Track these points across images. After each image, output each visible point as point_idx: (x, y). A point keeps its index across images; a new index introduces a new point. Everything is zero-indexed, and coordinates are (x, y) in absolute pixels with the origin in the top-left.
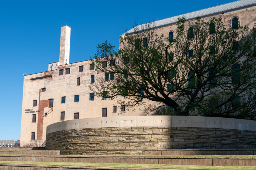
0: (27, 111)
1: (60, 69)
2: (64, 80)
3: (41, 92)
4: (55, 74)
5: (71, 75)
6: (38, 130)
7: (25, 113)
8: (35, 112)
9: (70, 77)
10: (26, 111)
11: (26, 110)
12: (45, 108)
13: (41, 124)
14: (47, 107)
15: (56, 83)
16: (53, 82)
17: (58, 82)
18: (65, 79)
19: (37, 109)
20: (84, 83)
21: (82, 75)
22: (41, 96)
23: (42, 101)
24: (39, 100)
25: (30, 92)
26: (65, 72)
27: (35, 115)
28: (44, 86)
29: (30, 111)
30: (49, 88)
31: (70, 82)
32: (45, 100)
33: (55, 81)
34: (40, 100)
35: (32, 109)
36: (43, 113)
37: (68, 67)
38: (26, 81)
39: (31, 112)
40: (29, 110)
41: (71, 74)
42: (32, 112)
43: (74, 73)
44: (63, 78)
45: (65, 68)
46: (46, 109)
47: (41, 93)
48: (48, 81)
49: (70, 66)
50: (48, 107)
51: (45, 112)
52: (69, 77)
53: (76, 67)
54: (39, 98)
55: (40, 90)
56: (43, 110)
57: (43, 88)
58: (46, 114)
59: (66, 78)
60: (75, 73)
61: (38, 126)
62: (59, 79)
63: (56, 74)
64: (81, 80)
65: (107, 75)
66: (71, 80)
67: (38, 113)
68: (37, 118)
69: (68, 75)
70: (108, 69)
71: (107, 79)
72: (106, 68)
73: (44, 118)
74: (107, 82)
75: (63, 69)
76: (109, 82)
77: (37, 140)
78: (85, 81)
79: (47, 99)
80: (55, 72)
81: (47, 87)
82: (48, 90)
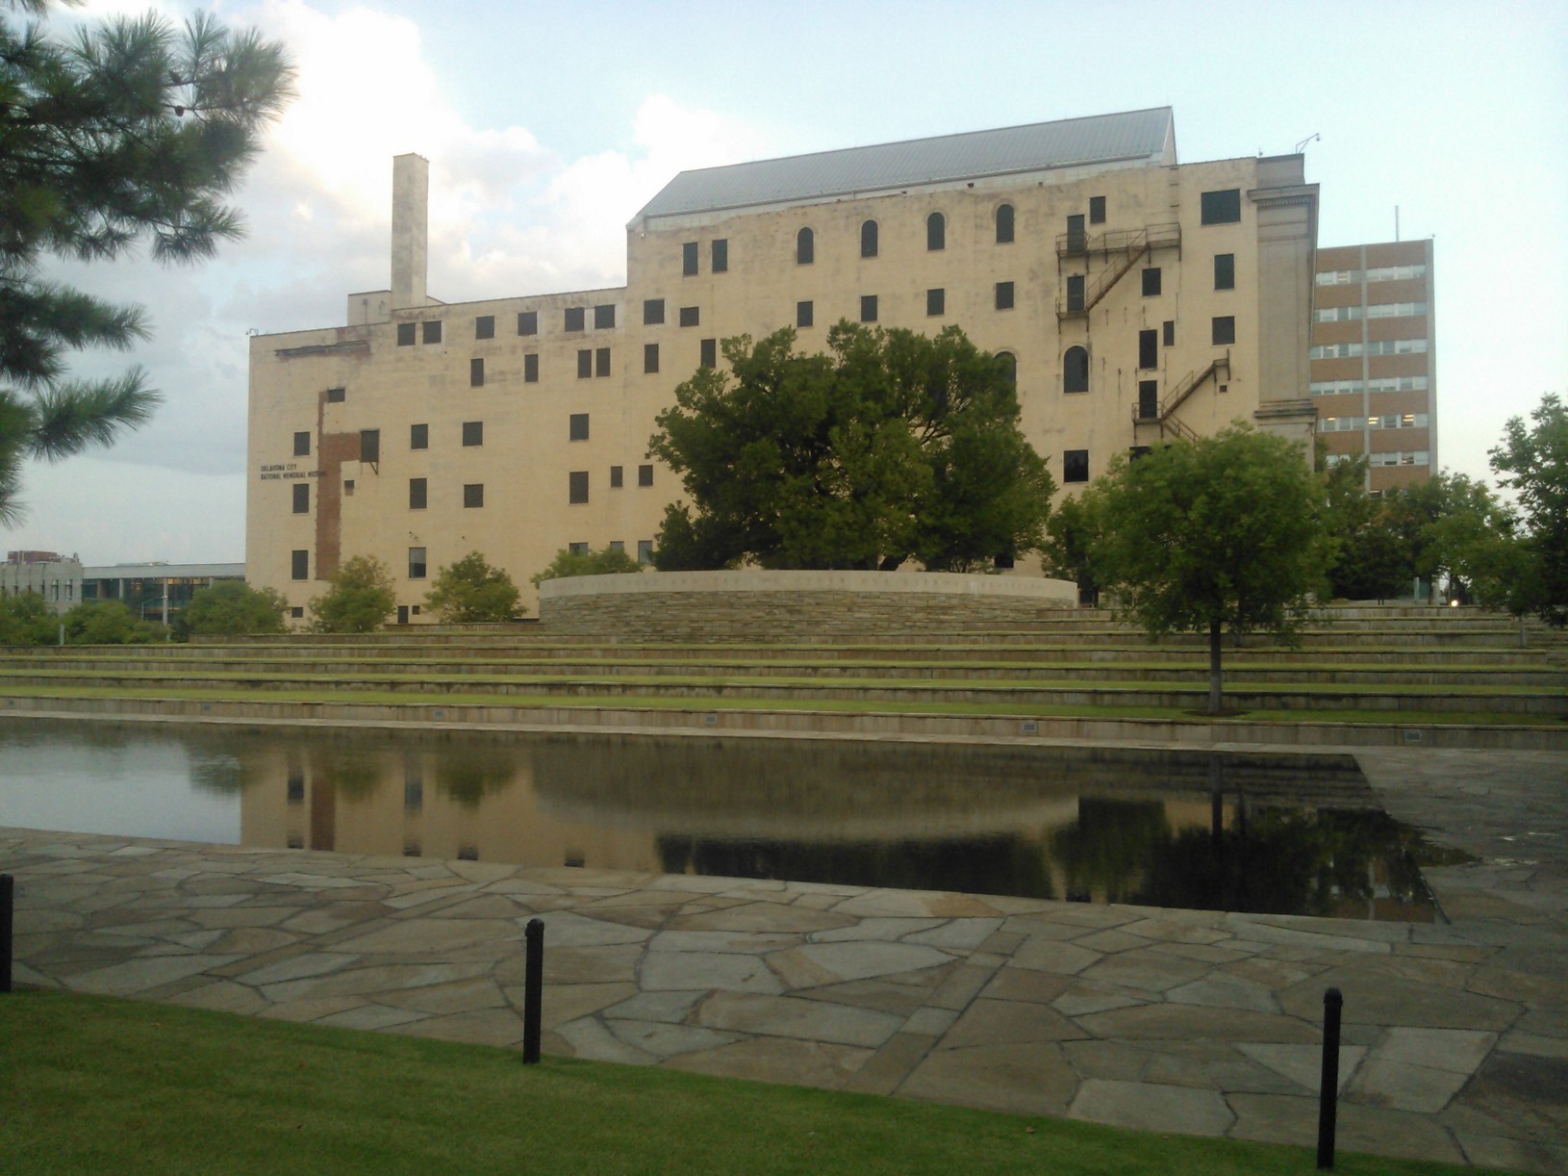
0: (273, 473)
1: (400, 322)
2: (419, 362)
3: (325, 405)
4: (380, 339)
5: (448, 349)
6: (318, 544)
8: (307, 475)
9: (444, 355)
10: (266, 473)
11: (264, 469)
12: (344, 465)
13: (330, 521)
14: (351, 458)
15: (385, 370)
16: (373, 367)
17: (395, 369)
18: (421, 360)
19: (310, 463)
20: (501, 381)
21: (490, 351)
22: (324, 419)
23: (330, 437)
24: (320, 432)
26: (419, 335)
27: (306, 487)
28: (340, 380)
29: (285, 473)
30: (357, 390)
31: (444, 372)
32: (346, 431)
33: (384, 366)
34: (326, 430)
35: (293, 466)
36: (340, 480)
37: (434, 317)
39: (288, 476)
40: (284, 468)
41: (445, 345)
42: (294, 475)
43: (456, 341)
44: (415, 357)
45: (420, 320)
46: (350, 469)
47: (328, 407)
48: (355, 367)
49: (441, 315)
50: (357, 461)
51: (344, 477)
52: (440, 355)
53: (467, 319)
54: (320, 423)
55: (321, 395)
56: (338, 471)
57: (333, 386)
58: (350, 485)
59: (425, 356)
60: (462, 341)
61: (317, 529)
62: (400, 360)
63: (386, 341)
64: (487, 371)
65: (584, 357)
66: (447, 368)
67: (316, 479)
68: (313, 501)
69: (432, 348)
70: (590, 336)
71: (584, 371)
72: (579, 333)
73: (344, 499)
74: (585, 382)
75: (413, 321)
76: (595, 382)
77: (317, 579)
78: (502, 373)
79: (351, 431)
80: (380, 333)
81: (351, 386)
82: (355, 396)
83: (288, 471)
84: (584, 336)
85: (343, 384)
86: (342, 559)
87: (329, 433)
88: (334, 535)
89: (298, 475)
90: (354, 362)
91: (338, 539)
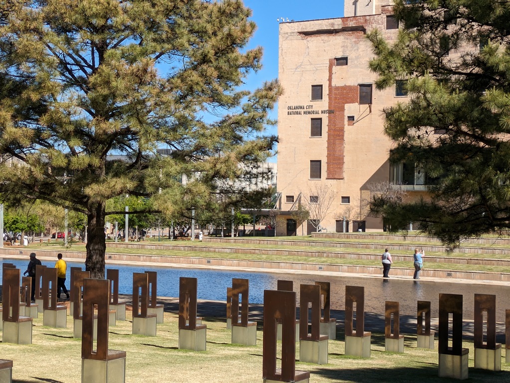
0: (294, 111)
1: (388, 14)
3: (334, 67)
4: (374, 25)
6: (329, 156)
7: (289, 114)
8: (320, 112)
11: (290, 108)
12: (347, 106)
13: (337, 142)
14: (352, 102)
19: (323, 104)
22: (333, 76)
23: (337, 88)
24: (330, 85)
25: (301, 65)
27: (320, 120)
28: (344, 52)
29: (302, 111)
30: (357, 58)
32: (347, 85)
34: (333, 84)
35: (310, 107)
36: (344, 116)
38: (286, 36)
39: (305, 113)
40: (302, 108)
42: (309, 113)
46: (352, 109)
47: (335, 69)
48: (355, 41)
50: (357, 104)
51: (347, 114)
54: (330, 80)
55: (330, 61)
56: (342, 109)
57: (339, 56)
58: (351, 118)
61: (328, 147)
62: (388, 38)
63: (379, 26)
67: (328, 115)
68: (325, 129)
73: (347, 128)
77: (328, 178)
79: (352, 85)
80: (373, 21)
81: (351, 56)
82: (356, 62)
83: (305, 110)
85: (347, 54)
86: (345, 166)
87: (337, 85)
88: (340, 150)
89: (313, 112)
90: (354, 40)
91: (343, 154)
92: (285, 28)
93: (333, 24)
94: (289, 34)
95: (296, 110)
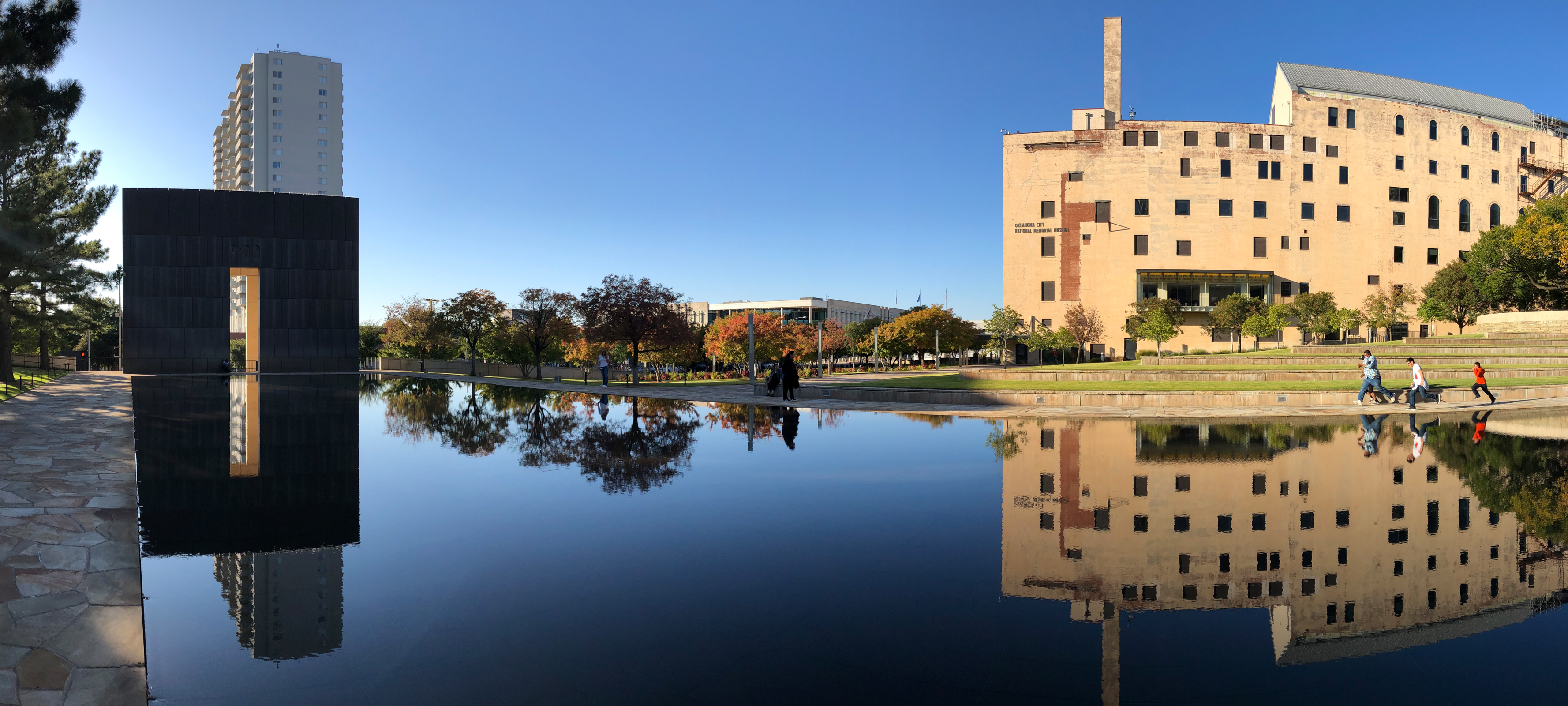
0: (1023, 228)
1: (1126, 130)
2: (1141, 158)
3: (1067, 182)
4: (1111, 140)
5: (1164, 151)
6: (1062, 277)
7: (1017, 231)
8: (1053, 230)
9: (1160, 154)
10: (1018, 228)
11: (1017, 225)
12: (1082, 224)
13: (1072, 262)
14: (1088, 220)
15: (1115, 162)
16: (1105, 159)
17: (1123, 162)
18: (1143, 156)
19: (1055, 222)
20: (1203, 174)
21: (1195, 154)
22: (1066, 192)
23: (1071, 205)
24: (1063, 201)
25: (1028, 179)
26: (1140, 139)
27: (1052, 239)
28: (1077, 166)
29: (1032, 229)
30: (1093, 174)
31: (1160, 166)
32: (1083, 201)
33: (1113, 159)
34: (1066, 201)
35: (1040, 224)
36: (1079, 234)
37: (1152, 128)
38: (1011, 148)
39: (1035, 231)
40: (1032, 225)
41: (1162, 148)
42: (1041, 231)
43: (1170, 145)
44: (1138, 155)
45: (1142, 130)
46: (1087, 227)
47: (1068, 184)
48: (1090, 157)
49: (1157, 127)
50: (1093, 222)
51: (1082, 232)
52: (1157, 154)
53: (1176, 131)
54: (1063, 196)
55: (1063, 175)
56: (1077, 227)
57: (1073, 170)
58: (1086, 237)
59: (1146, 154)
60: (1174, 145)
61: (1062, 268)
62: (1126, 155)
63: (1116, 141)
64: (1193, 167)
65: (1263, 166)
66: (1162, 162)
67: (1060, 233)
68: (1058, 248)
69: (1149, 148)
70: (1267, 153)
71: (1263, 174)
72: (1260, 150)
73: (1083, 247)
74: (1263, 181)
75: (1137, 130)
76: (1269, 181)
77: (1062, 300)
78: (1204, 169)
79: (1088, 202)
80: (1110, 136)
81: (1087, 171)
82: (1091, 178)
83: (1036, 227)
84: (1263, 153)
85: (1081, 169)
86: (1081, 287)
87: (1071, 202)
88: (1075, 271)
89: (1045, 230)
90: (1089, 154)
91: (1079, 274)
92: (1009, 140)
93: (1065, 137)
94: (1015, 146)
95: (1025, 228)
